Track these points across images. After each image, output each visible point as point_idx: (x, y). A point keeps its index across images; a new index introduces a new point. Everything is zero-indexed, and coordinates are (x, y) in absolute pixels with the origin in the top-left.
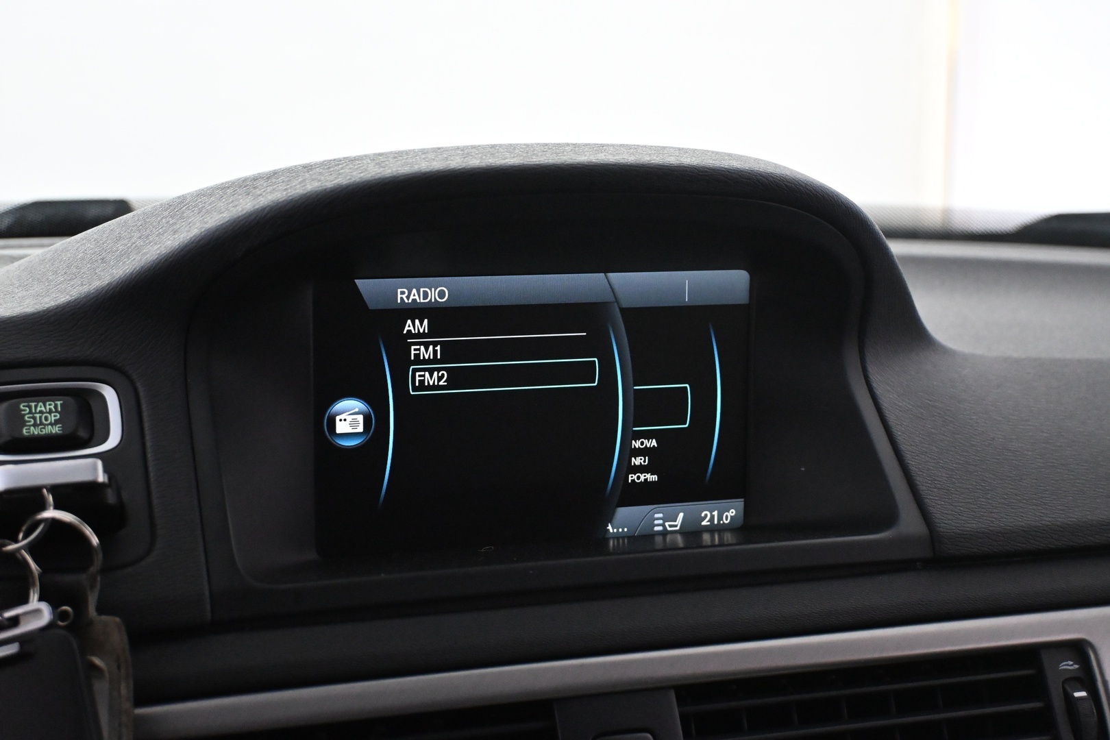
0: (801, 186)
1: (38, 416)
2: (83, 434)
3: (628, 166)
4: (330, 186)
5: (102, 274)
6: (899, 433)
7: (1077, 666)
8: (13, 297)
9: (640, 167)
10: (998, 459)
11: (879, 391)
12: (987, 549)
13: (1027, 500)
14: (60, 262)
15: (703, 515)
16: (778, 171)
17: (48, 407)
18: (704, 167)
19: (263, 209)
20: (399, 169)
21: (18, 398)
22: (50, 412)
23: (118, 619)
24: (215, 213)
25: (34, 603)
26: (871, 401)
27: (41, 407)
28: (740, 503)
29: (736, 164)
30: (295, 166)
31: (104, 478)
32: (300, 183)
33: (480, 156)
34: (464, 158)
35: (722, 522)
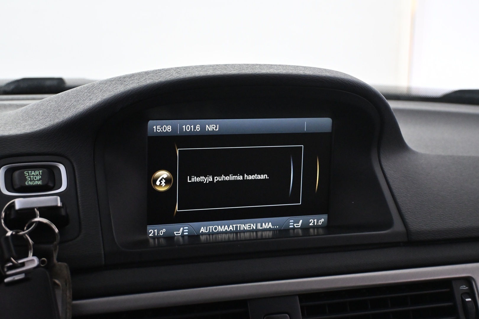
0: (355, 83)
1: (32, 177)
2: (51, 184)
3: (283, 75)
4: (157, 82)
5: (59, 116)
6: (394, 188)
7: (467, 288)
8: (21, 125)
9: (288, 76)
10: (435, 199)
11: (386, 170)
12: (430, 238)
13: (447, 217)
14: (40, 110)
15: (310, 221)
16: (346, 77)
17: (36, 173)
18: (314, 76)
19: (129, 91)
20: (186, 75)
21: (24, 169)
22: (37, 175)
23: (66, 264)
24: (108, 92)
25: (31, 257)
26: (382, 174)
27: (33, 173)
28: (326, 216)
29: (328, 74)
30: (142, 72)
31: (61, 204)
32: (144, 80)
33: (220, 69)
34: (214, 70)
35: (318, 224)
